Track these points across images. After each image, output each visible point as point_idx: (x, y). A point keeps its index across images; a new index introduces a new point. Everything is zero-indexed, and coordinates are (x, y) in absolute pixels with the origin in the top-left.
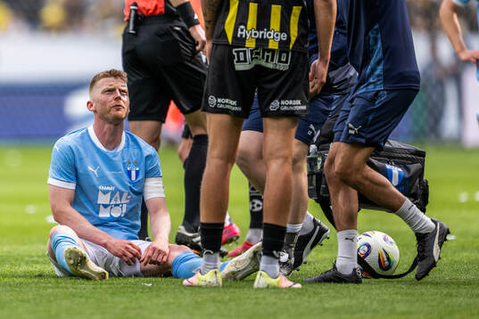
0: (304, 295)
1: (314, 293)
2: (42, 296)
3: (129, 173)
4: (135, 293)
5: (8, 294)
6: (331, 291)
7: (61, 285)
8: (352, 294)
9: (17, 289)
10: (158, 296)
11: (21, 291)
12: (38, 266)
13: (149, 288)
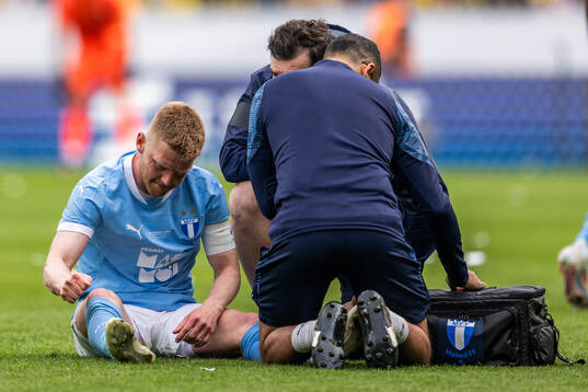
0: (435, 386)
1: (450, 382)
2: (55, 384)
3: (184, 228)
4: (191, 381)
5: (7, 382)
6: (473, 380)
7: (84, 369)
8: (504, 384)
9: (21, 375)
10: (224, 386)
11: (26, 377)
12: (51, 342)
13: (212, 374)
